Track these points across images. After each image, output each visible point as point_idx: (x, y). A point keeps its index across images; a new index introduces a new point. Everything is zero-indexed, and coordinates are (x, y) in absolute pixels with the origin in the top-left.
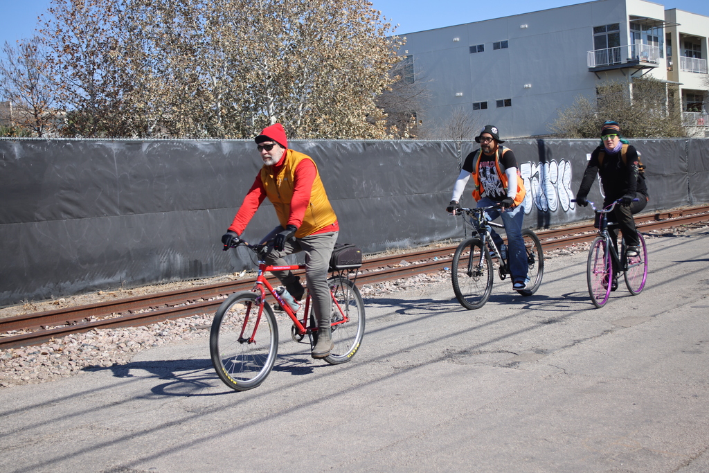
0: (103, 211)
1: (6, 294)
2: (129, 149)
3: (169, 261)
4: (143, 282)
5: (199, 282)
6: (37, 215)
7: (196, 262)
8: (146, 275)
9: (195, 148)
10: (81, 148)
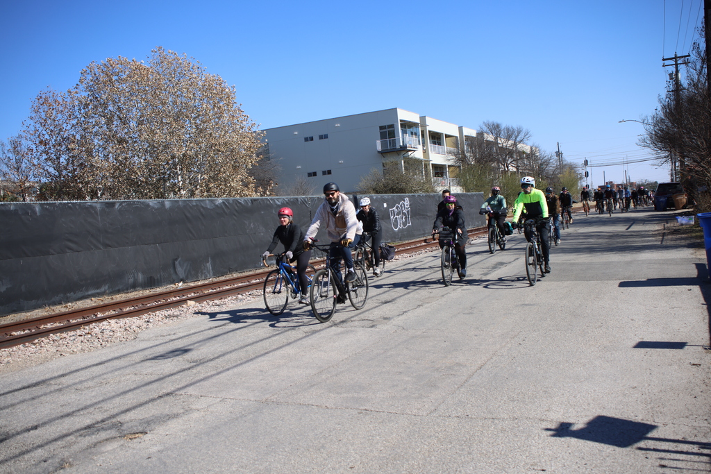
0: (92, 247)
1: (34, 302)
2: (107, 207)
3: (134, 277)
4: (119, 292)
5: (154, 290)
6: (51, 251)
7: (151, 277)
8: (120, 287)
9: (148, 205)
10: (77, 207)
